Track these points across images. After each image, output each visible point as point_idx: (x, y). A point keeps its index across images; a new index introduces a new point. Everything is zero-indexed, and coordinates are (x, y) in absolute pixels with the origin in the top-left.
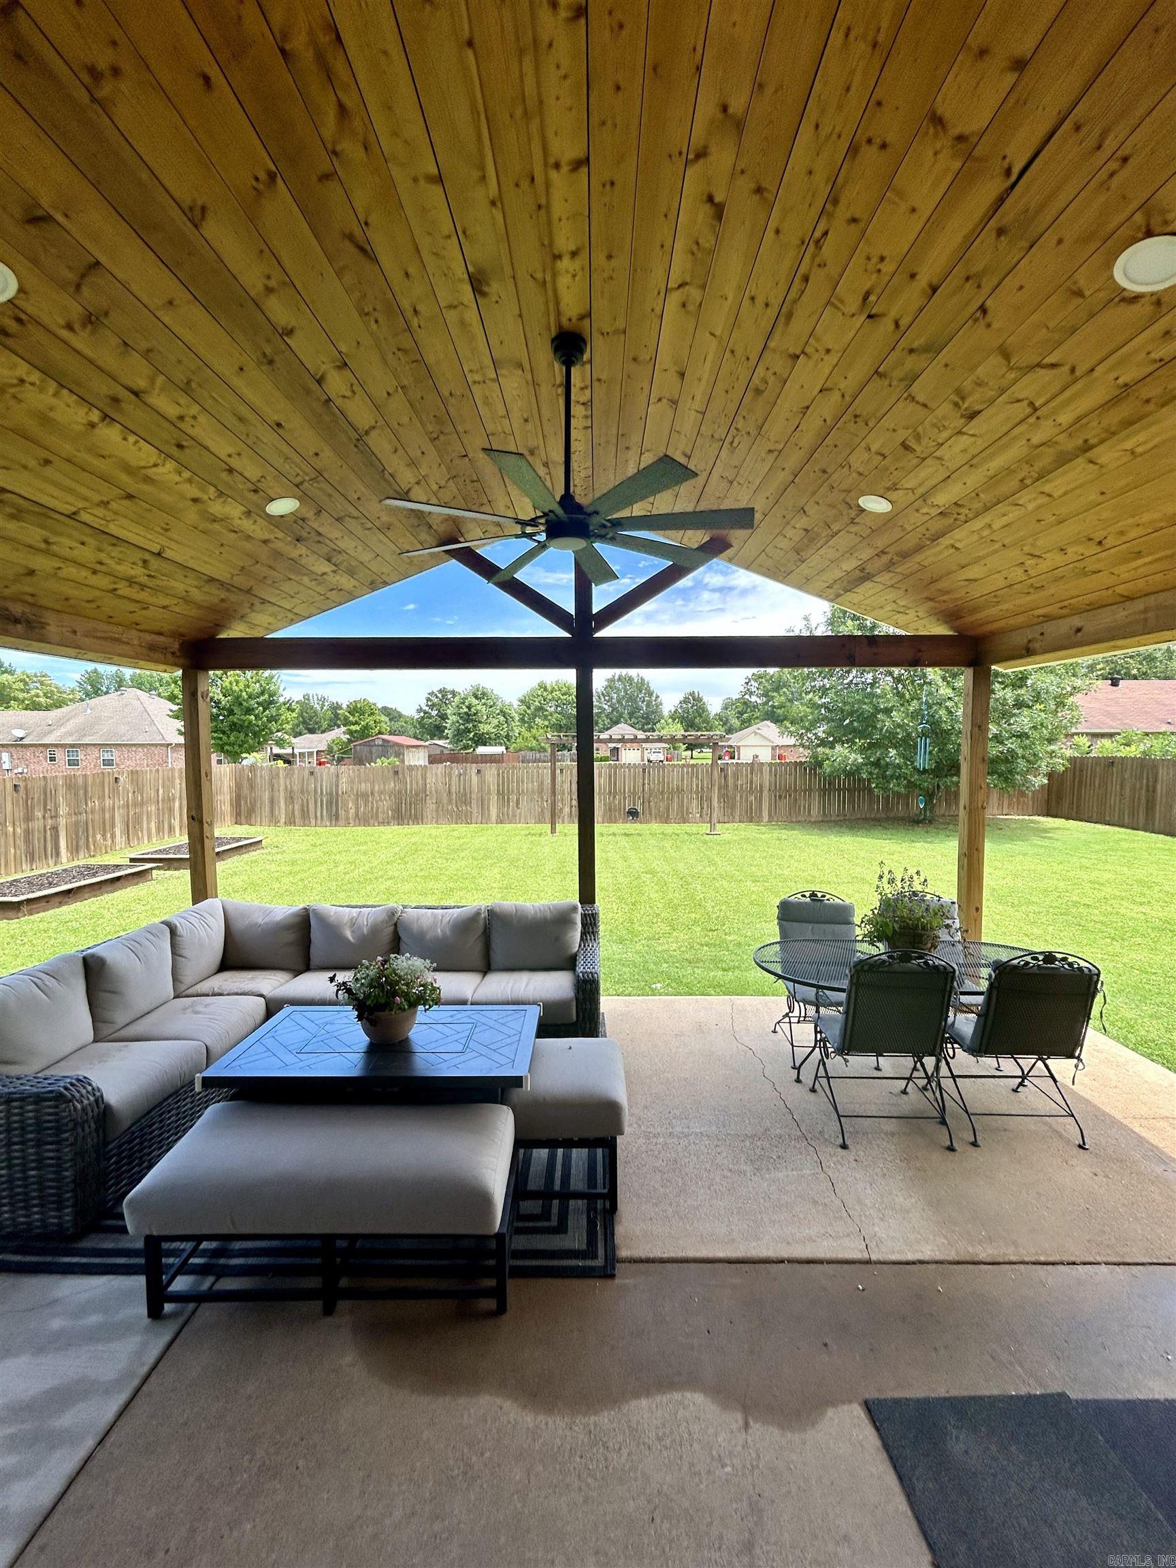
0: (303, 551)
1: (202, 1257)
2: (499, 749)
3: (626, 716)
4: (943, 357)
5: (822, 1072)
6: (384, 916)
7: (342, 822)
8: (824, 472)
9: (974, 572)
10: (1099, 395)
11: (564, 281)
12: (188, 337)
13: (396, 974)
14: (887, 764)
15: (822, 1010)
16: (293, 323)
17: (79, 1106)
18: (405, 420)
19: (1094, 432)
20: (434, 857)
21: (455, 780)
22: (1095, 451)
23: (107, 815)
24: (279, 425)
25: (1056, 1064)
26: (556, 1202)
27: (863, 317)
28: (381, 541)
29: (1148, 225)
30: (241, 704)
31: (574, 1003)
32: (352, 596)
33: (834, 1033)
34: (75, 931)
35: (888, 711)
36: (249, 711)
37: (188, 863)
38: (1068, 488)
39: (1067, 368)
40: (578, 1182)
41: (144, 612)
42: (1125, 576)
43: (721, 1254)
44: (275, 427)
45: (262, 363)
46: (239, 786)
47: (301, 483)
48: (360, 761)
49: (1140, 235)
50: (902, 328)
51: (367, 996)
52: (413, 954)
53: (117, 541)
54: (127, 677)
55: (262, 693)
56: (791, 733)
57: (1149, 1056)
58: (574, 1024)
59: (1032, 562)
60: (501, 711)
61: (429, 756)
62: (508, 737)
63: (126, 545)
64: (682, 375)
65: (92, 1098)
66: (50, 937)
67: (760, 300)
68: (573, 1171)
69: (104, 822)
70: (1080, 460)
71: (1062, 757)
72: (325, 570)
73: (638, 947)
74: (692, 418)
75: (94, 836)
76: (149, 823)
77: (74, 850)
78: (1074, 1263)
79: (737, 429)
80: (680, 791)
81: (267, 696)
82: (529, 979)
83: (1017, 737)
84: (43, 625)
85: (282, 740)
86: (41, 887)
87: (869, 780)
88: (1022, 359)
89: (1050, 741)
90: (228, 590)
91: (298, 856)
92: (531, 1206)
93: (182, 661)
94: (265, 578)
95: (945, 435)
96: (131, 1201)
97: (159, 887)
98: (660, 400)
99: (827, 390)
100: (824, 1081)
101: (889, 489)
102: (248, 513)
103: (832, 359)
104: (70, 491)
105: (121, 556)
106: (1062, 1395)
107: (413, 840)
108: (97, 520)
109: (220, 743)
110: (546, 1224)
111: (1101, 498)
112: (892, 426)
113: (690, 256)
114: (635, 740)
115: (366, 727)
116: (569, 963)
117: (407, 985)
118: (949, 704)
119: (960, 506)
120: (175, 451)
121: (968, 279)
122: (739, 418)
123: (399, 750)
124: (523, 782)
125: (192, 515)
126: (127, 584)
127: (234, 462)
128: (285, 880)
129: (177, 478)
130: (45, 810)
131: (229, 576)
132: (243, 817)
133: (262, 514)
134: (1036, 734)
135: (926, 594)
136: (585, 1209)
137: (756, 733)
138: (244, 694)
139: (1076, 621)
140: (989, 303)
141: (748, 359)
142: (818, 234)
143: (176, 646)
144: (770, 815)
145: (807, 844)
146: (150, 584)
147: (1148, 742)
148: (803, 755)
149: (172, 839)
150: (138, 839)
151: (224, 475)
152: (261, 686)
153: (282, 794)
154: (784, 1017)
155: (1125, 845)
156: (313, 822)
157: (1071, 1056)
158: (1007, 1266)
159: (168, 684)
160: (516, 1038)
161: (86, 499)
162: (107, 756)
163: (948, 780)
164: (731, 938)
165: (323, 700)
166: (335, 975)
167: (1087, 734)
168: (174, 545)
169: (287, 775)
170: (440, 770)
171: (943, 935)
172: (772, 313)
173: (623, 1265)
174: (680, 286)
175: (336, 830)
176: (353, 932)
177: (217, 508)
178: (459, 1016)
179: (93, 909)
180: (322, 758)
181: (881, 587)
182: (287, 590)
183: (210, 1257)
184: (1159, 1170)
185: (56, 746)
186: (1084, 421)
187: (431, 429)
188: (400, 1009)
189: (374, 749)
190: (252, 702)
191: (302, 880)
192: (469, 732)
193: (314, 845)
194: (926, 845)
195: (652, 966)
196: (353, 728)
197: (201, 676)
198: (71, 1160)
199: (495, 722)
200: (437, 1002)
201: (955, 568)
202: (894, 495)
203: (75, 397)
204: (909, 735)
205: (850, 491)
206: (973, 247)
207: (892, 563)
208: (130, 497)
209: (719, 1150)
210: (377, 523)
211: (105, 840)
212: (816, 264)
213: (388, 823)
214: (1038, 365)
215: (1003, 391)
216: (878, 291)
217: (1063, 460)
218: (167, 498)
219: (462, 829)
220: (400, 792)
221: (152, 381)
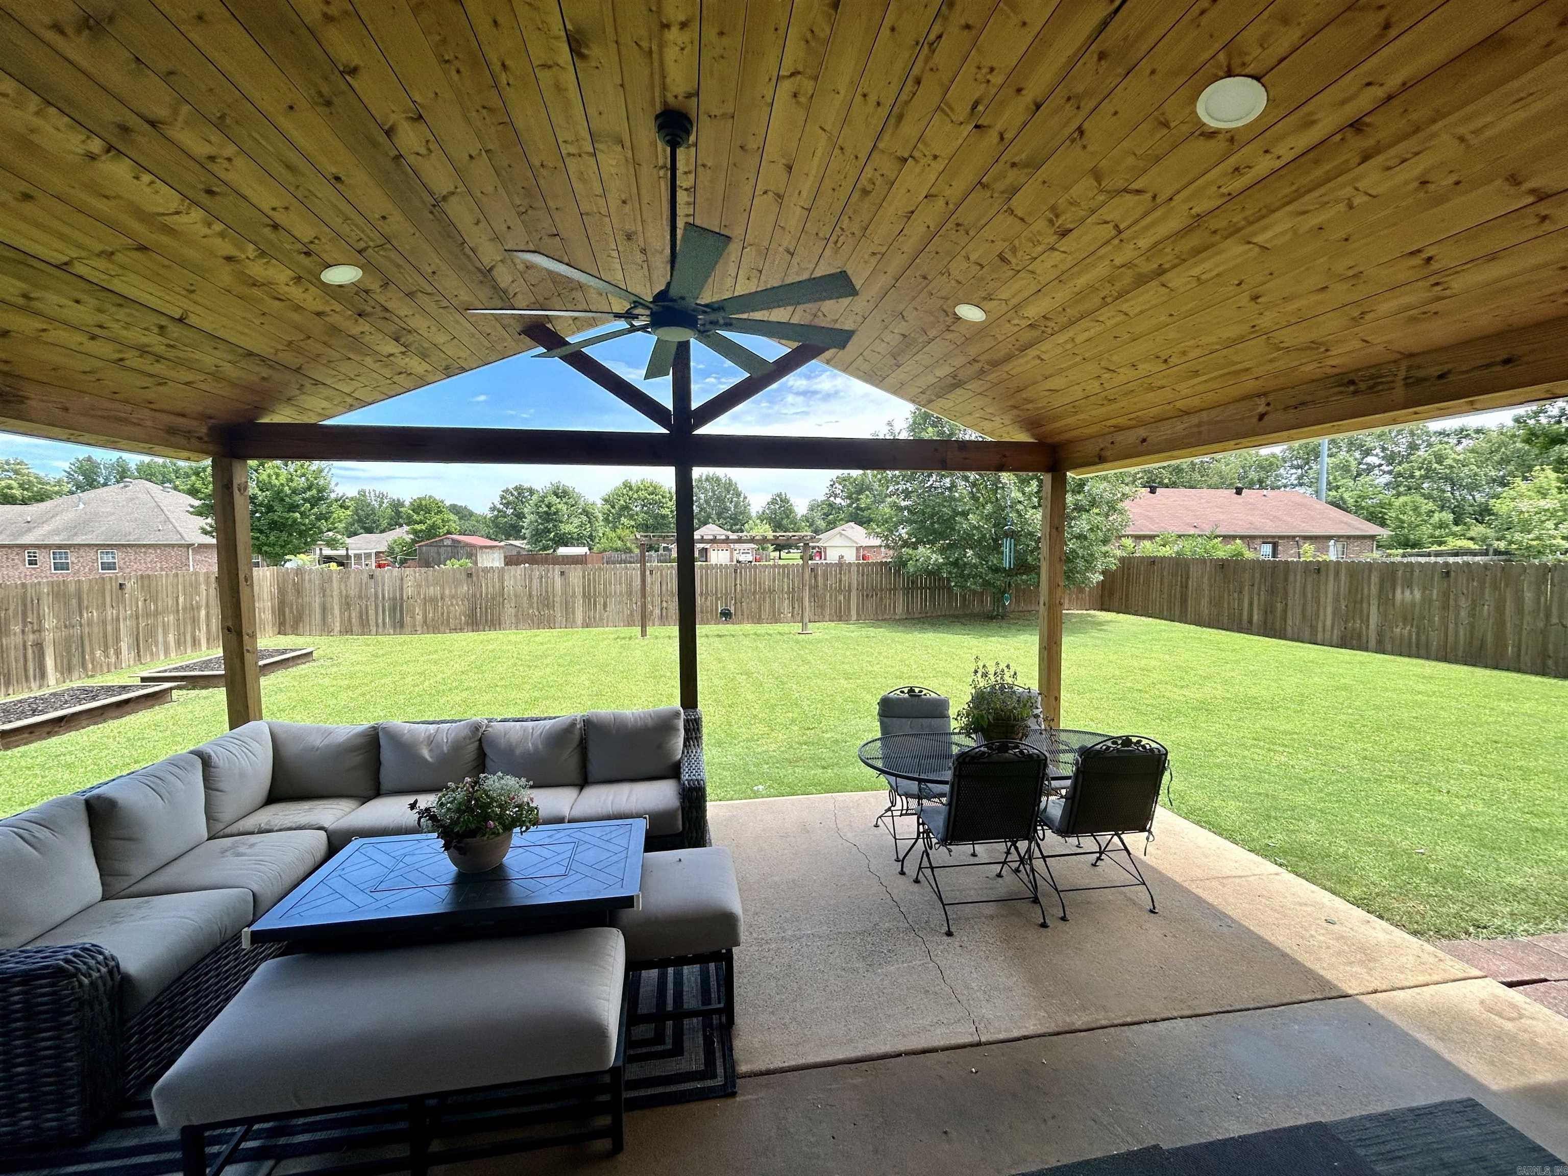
0: (367, 328)
1: (255, 1139)
2: (582, 550)
3: (714, 516)
4: (1042, 173)
5: (925, 863)
6: (466, 732)
7: (408, 629)
8: (925, 278)
9: (1057, 383)
10: (1174, 224)
11: (671, 53)
12: (223, 61)
13: (487, 795)
14: (965, 564)
15: (925, 802)
16: (356, 61)
17: (86, 981)
18: (490, 189)
19: (1169, 257)
20: (515, 665)
21: (536, 582)
22: (1168, 275)
23: (109, 628)
24: (337, 179)
25: (1129, 838)
26: (670, 1023)
27: (970, 127)
28: (457, 322)
29: (1229, 66)
30: (282, 500)
31: (680, 812)
32: (422, 382)
33: (939, 823)
34: (69, 766)
35: (965, 514)
36: (293, 508)
37: (223, 679)
38: (1144, 307)
39: (1148, 196)
40: (691, 1001)
41: (161, 388)
42: (1184, 392)
43: (841, 1056)
44: (333, 181)
45: (317, 104)
46: (282, 591)
47: (365, 249)
48: (427, 564)
49: (1221, 74)
50: (1006, 141)
51: (454, 822)
52: (506, 773)
53: (124, 301)
54: (133, 466)
55: (310, 488)
56: (878, 535)
57: (1198, 823)
58: (681, 834)
59: (1107, 376)
60: (584, 510)
61: (505, 557)
62: (591, 537)
63: (137, 306)
64: (790, 168)
65: (104, 970)
66: (36, 776)
67: (872, 98)
68: (685, 988)
69: (105, 636)
70: (1154, 283)
71: (1114, 556)
72: (392, 351)
73: (738, 749)
74: (798, 213)
75: (92, 653)
76: (165, 634)
77: (66, 669)
78: (1155, 1021)
79: (842, 229)
80: (771, 591)
81: (314, 492)
82: (631, 791)
83: (1077, 538)
84: (22, 400)
85: (334, 540)
86: (22, 715)
87: (948, 580)
88: (1113, 182)
89: (1105, 542)
90: (271, 367)
91: (358, 668)
92: (644, 1031)
93: (211, 447)
94: (318, 355)
95: (1040, 249)
96: (162, 1088)
97: (180, 709)
98: (765, 192)
99: (932, 196)
100: (928, 872)
101: (985, 299)
102: (298, 279)
103: (939, 166)
104: (62, 237)
105: (129, 320)
106: (1156, 1147)
107: (490, 647)
108: (97, 273)
109: (257, 543)
110: (660, 1048)
111: (1169, 320)
112: (991, 238)
113: (803, 43)
114: (727, 540)
115: (434, 527)
116: (673, 772)
117: (500, 806)
118: (1020, 507)
119: (1047, 319)
120: (204, 198)
121: (1069, 99)
122: (845, 218)
123: (471, 552)
124: (610, 584)
125: (225, 275)
126: (137, 353)
127: (279, 217)
128: (343, 696)
129: (206, 231)
130: (25, 625)
131: (273, 351)
132: (287, 626)
133: (318, 284)
134: (1092, 536)
135: (1010, 403)
136: (700, 1026)
137: (841, 534)
138: (286, 488)
139: (1142, 432)
140: (1086, 126)
141: (857, 157)
142: (932, 37)
143: (204, 430)
144: (858, 614)
145: (893, 640)
146: (167, 355)
147: (1180, 543)
148: (886, 556)
149: (194, 655)
150: (152, 654)
151: (267, 231)
152: (308, 479)
153: (336, 601)
154: (887, 811)
155: (1165, 635)
156: (374, 630)
157: (1143, 829)
158: (1100, 1031)
159: (187, 476)
160: (623, 855)
161: (80, 246)
162: (108, 559)
163: (1019, 578)
164: (828, 735)
165: (381, 497)
166: (416, 801)
167: (1132, 536)
168: (199, 310)
169: (342, 578)
170: (519, 572)
171: (1032, 724)
172: (883, 112)
173: (743, 1080)
174: (792, 75)
175: (403, 637)
176: (430, 751)
177: (257, 270)
178: (558, 836)
179: (94, 738)
180: (383, 559)
181: (971, 394)
182: (343, 371)
183: (266, 1138)
184: (1216, 925)
185: (38, 546)
186: (1160, 246)
187: (518, 203)
188: (494, 833)
189: (442, 550)
190: (297, 498)
191: (363, 695)
192: (549, 531)
193: (376, 656)
194: (1000, 639)
195: (752, 769)
196: (418, 527)
197: (237, 467)
198: (75, 1048)
199: (576, 522)
200: (535, 823)
201: (1040, 378)
202: (989, 305)
203: (66, 119)
204: (984, 536)
205: (947, 299)
206: (1076, 67)
207: (982, 371)
208: (142, 248)
209: (831, 950)
210: (455, 302)
211: (107, 656)
212: (928, 68)
213: (461, 630)
214: (1125, 190)
215: (1093, 212)
216: (986, 102)
217: (1141, 281)
218: (191, 253)
219: (545, 635)
220: (474, 596)
221: (175, 111)
